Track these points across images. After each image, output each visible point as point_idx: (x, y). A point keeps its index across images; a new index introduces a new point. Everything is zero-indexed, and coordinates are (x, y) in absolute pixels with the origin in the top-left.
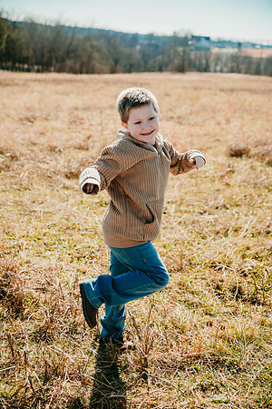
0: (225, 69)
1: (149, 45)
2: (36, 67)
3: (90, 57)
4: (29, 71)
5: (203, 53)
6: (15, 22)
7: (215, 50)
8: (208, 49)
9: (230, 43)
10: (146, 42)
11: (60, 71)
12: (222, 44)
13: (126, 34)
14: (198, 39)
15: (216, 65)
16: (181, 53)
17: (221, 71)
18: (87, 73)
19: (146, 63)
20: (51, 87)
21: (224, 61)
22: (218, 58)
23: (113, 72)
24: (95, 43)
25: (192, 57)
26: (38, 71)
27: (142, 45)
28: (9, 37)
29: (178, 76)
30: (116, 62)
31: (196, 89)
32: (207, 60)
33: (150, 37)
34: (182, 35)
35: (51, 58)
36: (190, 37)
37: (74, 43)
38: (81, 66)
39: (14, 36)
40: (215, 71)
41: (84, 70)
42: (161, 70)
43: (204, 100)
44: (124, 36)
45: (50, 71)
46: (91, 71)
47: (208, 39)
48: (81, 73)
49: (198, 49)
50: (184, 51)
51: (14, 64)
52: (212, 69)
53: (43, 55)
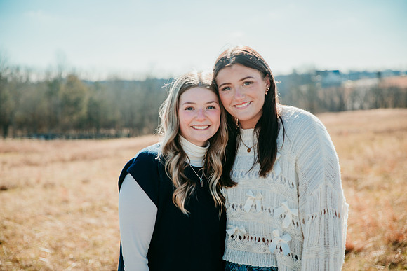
0: (366, 105)
2: (126, 131)
4: (117, 136)
5: (333, 89)
7: (348, 84)
8: (338, 84)
9: (366, 74)
12: (355, 75)
14: (324, 73)
15: (353, 101)
16: (306, 93)
17: (362, 108)
21: (363, 93)
22: (355, 93)
25: (321, 94)
26: (129, 136)
28: (91, 99)
32: (341, 97)
35: (143, 118)
36: (312, 72)
39: (96, 97)
40: (353, 109)
45: (143, 134)
47: (337, 72)
49: (325, 85)
50: (310, 91)
51: (98, 128)
52: (348, 104)
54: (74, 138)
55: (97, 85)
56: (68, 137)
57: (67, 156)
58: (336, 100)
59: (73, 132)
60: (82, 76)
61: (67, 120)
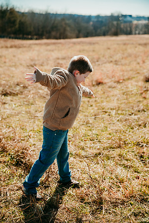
0: (141, 32)
1: (98, 21)
2: (35, 37)
3: (65, 30)
4: (31, 39)
5: (128, 24)
6: (23, 13)
7: (135, 22)
8: (131, 22)
9: (143, 18)
10: (95, 20)
11: (48, 38)
12: (139, 18)
13: (84, 16)
14: (125, 16)
15: (136, 30)
16: (116, 25)
17: (139, 34)
18: (64, 38)
19: (96, 31)
20: (44, 47)
21: (140, 27)
22: (137, 26)
23: (78, 37)
24: (67, 22)
25: (122, 26)
26: (37, 39)
27: (93, 21)
28: (20, 21)
29: (114, 38)
30: (79, 31)
31: (125, 44)
32: (131, 28)
33: (98, 17)
34: (116, 15)
35: (43, 31)
36: (120, 15)
37: (56, 22)
38: (60, 35)
39: (23, 20)
40: (135, 34)
41: (62, 37)
42: (104, 34)
43: (129, 51)
44: (83, 17)
45: (43, 39)
46: (65, 37)
47: (131, 16)
48: (60, 38)
49: (125, 22)
50: (117, 24)
51: (23, 35)
52: (133, 33)
53: (39, 30)
54: (13, 38)
55: (23, 14)
56: (10, 38)
57: (9, 46)
58: (129, 29)
59: (12, 36)
60: (17, 10)
61: (10, 30)
